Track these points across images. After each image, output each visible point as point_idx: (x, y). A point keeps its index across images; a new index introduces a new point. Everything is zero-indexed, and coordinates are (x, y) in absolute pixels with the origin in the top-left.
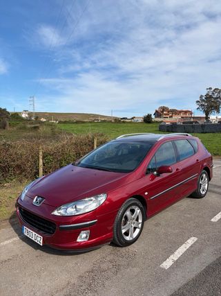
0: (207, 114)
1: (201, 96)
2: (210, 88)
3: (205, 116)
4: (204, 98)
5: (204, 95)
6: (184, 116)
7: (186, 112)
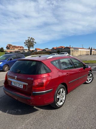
0: (29, 48)
1: (26, 41)
2: (29, 37)
3: (28, 49)
4: (27, 41)
5: (27, 40)
6: (20, 49)
7: (21, 47)
